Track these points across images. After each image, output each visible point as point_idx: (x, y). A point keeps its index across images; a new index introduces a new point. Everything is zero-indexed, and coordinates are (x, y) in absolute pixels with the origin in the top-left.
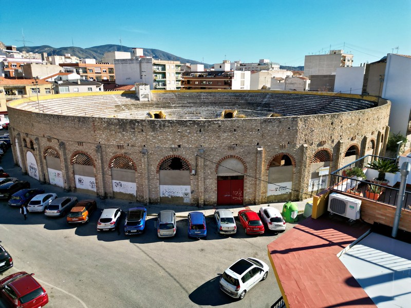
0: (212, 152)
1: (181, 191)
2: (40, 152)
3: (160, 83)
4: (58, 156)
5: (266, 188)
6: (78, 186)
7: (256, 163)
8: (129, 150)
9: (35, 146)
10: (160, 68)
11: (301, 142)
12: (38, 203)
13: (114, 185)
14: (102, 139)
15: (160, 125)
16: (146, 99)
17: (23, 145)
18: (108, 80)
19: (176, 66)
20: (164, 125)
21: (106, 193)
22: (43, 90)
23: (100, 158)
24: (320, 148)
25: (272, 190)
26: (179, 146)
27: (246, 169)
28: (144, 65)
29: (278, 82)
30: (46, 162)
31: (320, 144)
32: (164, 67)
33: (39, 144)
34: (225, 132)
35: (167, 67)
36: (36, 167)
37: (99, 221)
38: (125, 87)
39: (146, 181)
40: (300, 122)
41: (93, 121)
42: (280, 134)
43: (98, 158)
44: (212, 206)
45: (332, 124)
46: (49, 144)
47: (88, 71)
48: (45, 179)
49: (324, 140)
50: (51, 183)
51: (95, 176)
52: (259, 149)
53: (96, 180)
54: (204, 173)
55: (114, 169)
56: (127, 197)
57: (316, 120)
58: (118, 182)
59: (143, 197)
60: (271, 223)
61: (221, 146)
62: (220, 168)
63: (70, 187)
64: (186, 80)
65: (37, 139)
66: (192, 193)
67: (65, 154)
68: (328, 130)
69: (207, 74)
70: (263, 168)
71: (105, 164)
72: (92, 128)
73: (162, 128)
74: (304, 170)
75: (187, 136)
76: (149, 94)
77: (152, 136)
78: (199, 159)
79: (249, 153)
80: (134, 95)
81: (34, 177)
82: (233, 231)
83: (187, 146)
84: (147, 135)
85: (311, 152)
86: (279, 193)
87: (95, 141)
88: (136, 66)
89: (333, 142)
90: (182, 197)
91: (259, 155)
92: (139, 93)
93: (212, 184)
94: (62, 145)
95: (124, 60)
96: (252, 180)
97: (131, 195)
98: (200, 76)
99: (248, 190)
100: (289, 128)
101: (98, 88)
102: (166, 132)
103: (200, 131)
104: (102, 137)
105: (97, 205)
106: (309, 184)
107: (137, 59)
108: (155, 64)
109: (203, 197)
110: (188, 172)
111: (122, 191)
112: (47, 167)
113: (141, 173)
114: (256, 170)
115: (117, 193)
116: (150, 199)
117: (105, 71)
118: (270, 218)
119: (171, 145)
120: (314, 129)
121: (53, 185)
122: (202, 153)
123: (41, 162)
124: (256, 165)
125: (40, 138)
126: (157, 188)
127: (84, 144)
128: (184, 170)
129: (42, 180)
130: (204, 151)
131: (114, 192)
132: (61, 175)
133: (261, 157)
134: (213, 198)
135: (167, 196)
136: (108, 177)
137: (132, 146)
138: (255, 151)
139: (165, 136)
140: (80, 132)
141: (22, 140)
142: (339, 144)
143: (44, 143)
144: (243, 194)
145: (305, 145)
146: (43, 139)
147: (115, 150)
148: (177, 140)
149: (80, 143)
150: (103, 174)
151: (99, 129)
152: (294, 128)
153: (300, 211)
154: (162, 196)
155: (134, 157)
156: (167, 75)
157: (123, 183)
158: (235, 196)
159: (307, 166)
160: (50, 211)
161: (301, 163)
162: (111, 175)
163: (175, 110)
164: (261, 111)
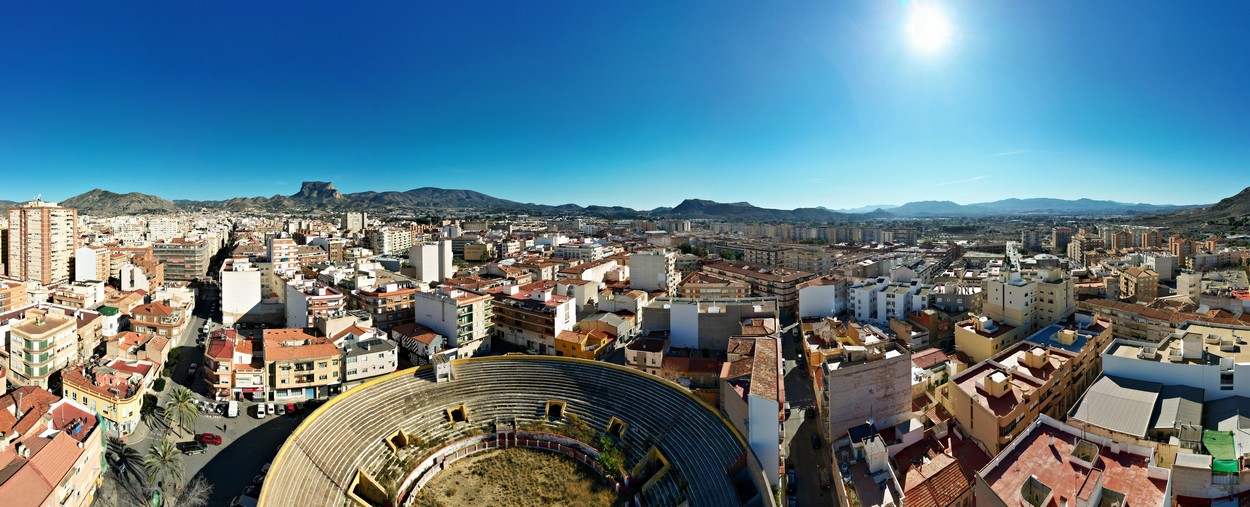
10: (466, 309)
16: (446, 379)
19: (487, 301)
28: (447, 306)
35: (474, 307)
38: (424, 336)
163: (481, 397)
164: (598, 405)
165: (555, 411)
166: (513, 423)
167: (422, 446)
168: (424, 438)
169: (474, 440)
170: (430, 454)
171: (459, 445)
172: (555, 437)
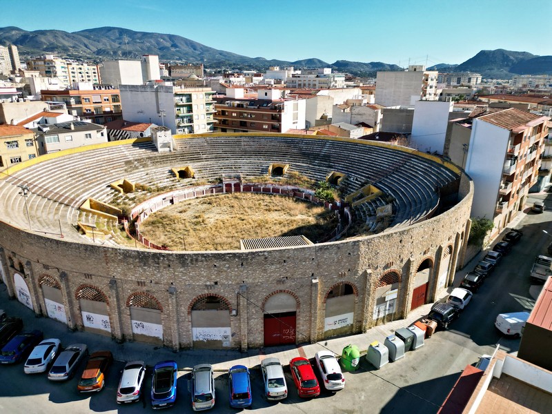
0: (257, 288)
1: (219, 333)
2: (33, 279)
3: (185, 119)
4: (57, 287)
5: (323, 323)
6: (87, 324)
7: (311, 296)
8: (153, 288)
9: (27, 272)
10: (184, 98)
11: (364, 268)
12: (37, 361)
13: (134, 326)
14: (117, 272)
15: (192, 260)
16: (168, 149)
17: (9, 264)
18: (111, 111)
19: (206, 94)
20: (197, 260)
21: (123, 336)
22: (22, 143)
23: (114, 295)
24: (386, 271)
25: (331, 324)
26: (216, 283)
27: (298, 304)
28: (162, 95)
29: (342, 111)
30: (42, 292)
31: (387, 266)
32: (189, 97)
33: (31, 270)
34: (273, 264)
35: (194, 97)
36: (28, 294)
37: (119, 391)
38: (136, 126)
39: (175, 325)
40: (362, 246)
41: (105, 251)
42: (339, 262)
43: (112, 295)
44: (258, 350)
45: (401, 241)
46: (44, 271)
47: (83, 101)
48: (41, 311)
49: (391, 261)
50: (49, 315)
51: (109, 315)
52: (314, 281)
53: (110, 319)
54: (248, 313)
55: (132, 307)
56: (151, 340)
57: (382, 241)
58: (139, 322)
59: (171, 342)
60: (327, 382)
61: (268, 281)
62: (267, 305)
63: (76, 325)
64: (220, 110)
65: (29, 263)
66: (232, 335)
67: (68, 287)
68: (395, 249)
69: (248, 103)
70: (319, 301)
71: (121, 302)
72: (103, 259)
73: (194, 262)
74: (368, 299)
75: (226, 271)
76: (171, 142)
77: (181, 272)
78: (242, 298)
79: (302, 286)
80: (149, 144)
81: (26, 304)
82: (283, 395)
83: (226, 283)
84: (175, 271)
85: (375, 276)
86: (338, 326)
87: (108, 274)
88: (150, 96)
89: (402, 261)
90: (220, 341)
91: (314, 288)
92: (156, 141)
93: (258, 324)
94: (64, 275)
95: (133, 86)
96: (306, 316)
97: (157, 339)
98: (239, 106)
99: (302, 328)
100: (349, 254)
101: (100, 134)
102: (199, 268)
103: (242, 265)
104: (117, 271)
105: (114, 355)
106: (374, 312)
107: (152, 86)
108: (177, 95)
109: (246, 341)
110: (227, 312)
111: (144, 333)
112: (44, 297)
113: (169, 315)
114: (311, 304)
115: (137, 335)
116: (180, 344)
117: (108, 100)
118: (326, 375)
119: (205, 282)
120: (378, 251)
121: (52, 319)
122: (244, 290)
123: (36, 291)
124: (311, 299)
125: (32, 263)
126: (189, 331)
127: (93, 277)
128: (222, 310)
129: (37, 311)
130: (247, 288)
131: (133, 334)
132: (63, 309)
133: (316, 290)
134: (259, 339)
135: (201, 339)
136: (126, 317)
137: (156, 283)
138: (309, 283)
139: (197, 272)
140: (88, 263)
141: (7, 258)
142: (409, 262)
143: (38, 269)
144: (295, 332)
145: (369, 271)
146: (37, 264)
147: (135, 286)
148: (213, 277)
149: (88, 276)
150: (120, 313)
151: (113, 261)
152: (355, 253)
153: (363, 352)
154: (195, 339)
155: (160, 297)
156: (194, 108)
157: (145, 324)
158: (285, 335)
159: (371, 293)
160: (55, 375)
161: (364, 292)
162: (130, 315)
163: (206, 163)
164: (319, 166)
165: (278, 171)
166: (239, 178)
167: (150, 191)
168: (152, 187)
169: (201, 188)
170: (158, 195)
171: (187, 191)
172: (277, 186)
